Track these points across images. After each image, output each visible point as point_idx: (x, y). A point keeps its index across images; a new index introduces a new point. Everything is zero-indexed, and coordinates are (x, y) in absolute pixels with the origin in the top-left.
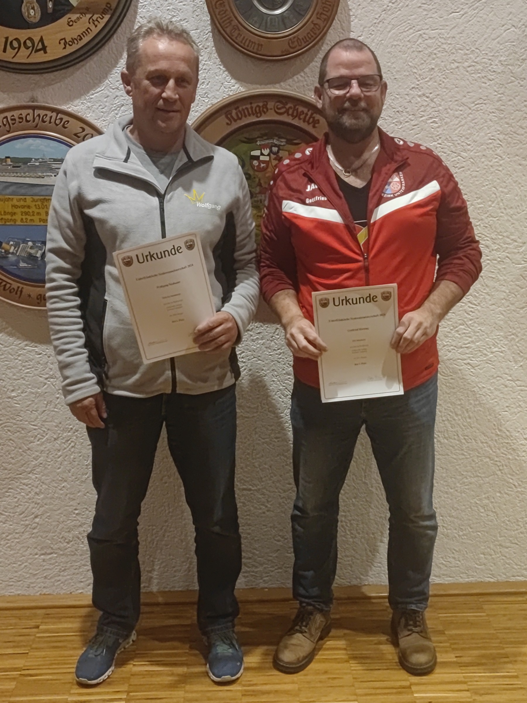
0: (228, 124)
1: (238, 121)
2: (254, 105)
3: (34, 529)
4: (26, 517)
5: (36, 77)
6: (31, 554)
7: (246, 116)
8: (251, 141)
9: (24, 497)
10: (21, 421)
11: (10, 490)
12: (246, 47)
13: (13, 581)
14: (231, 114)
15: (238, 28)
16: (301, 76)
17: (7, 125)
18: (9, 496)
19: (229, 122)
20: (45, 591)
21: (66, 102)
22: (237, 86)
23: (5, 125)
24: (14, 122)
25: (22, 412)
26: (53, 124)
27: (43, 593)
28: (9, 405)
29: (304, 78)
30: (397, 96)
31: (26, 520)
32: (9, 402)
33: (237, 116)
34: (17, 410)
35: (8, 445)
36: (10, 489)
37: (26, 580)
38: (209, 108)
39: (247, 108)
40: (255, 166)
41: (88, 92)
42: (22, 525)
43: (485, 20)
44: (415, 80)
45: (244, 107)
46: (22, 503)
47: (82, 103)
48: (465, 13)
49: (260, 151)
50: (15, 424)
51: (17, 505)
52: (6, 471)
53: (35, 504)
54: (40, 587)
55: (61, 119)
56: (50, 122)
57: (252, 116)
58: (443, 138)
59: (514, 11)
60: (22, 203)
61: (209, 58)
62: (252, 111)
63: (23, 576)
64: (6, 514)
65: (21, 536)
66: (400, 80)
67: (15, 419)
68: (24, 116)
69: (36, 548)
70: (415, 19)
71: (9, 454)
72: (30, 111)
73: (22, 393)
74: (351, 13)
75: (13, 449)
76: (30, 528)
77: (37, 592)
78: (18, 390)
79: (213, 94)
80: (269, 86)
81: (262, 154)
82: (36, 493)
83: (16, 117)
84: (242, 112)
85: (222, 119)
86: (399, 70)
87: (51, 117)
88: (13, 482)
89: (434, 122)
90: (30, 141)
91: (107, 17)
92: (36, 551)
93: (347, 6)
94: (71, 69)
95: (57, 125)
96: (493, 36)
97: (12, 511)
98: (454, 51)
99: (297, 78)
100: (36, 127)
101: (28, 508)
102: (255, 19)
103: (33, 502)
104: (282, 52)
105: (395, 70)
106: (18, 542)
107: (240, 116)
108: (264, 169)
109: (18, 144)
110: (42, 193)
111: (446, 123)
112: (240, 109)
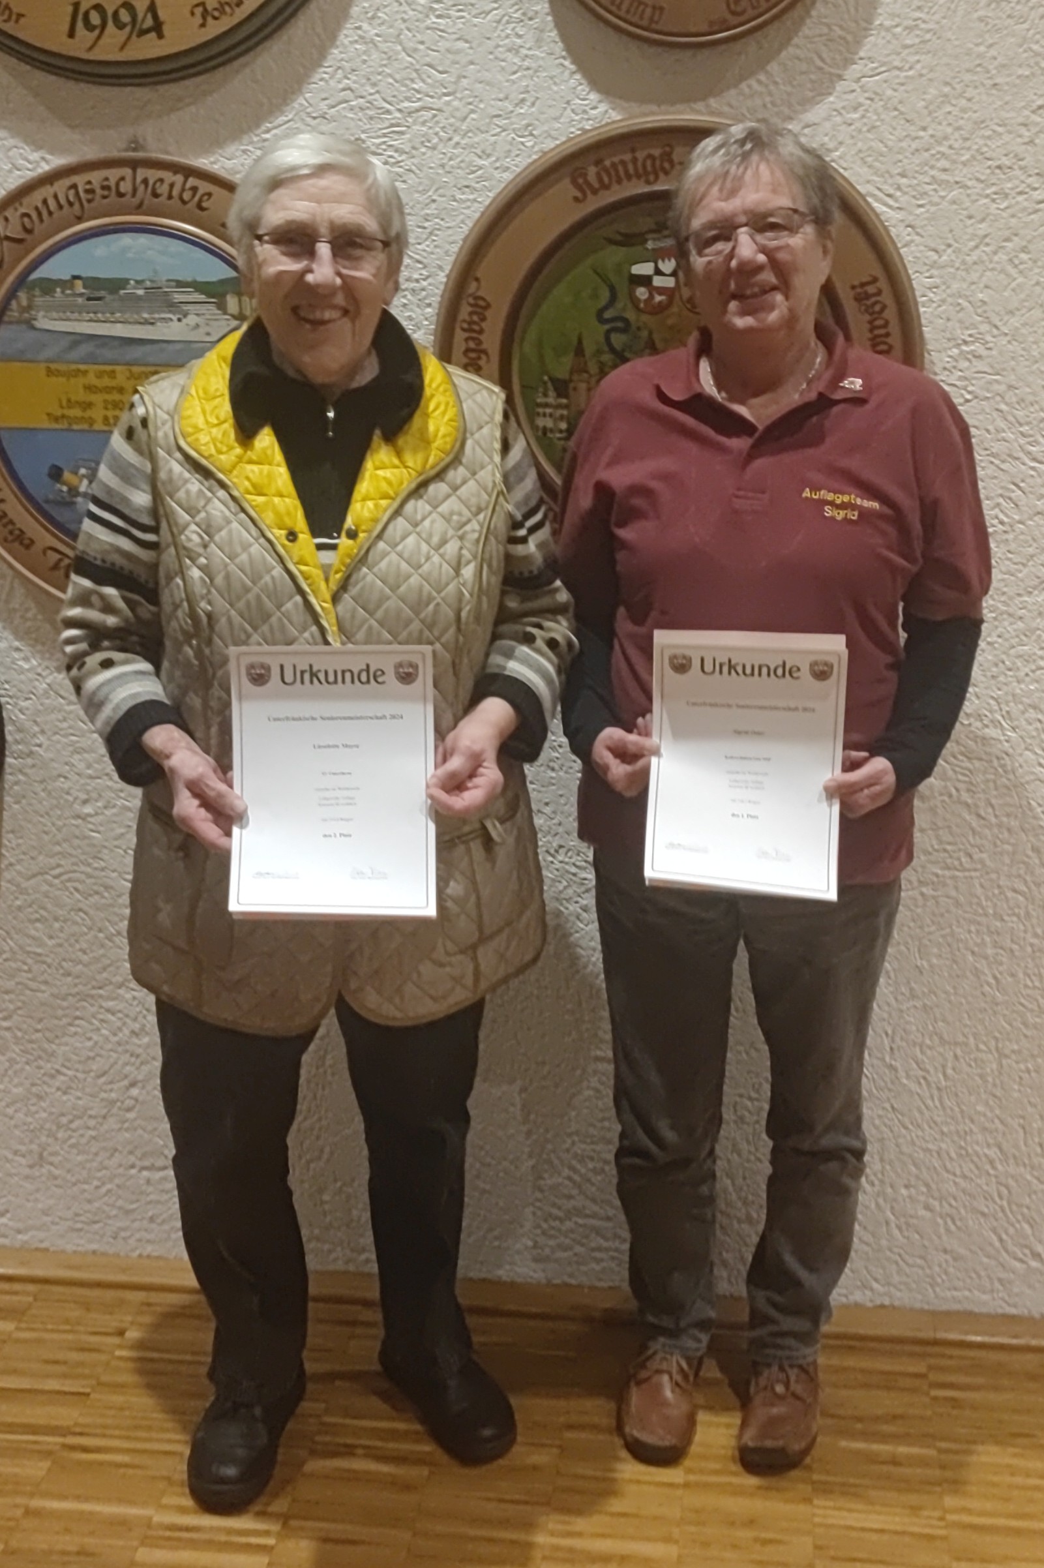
0: (576, 199)
1: (602, 193)
3: (129, 1110)
4: (111, 1082)
5: (141, 94)
6: (120, 1166)
7: (619, 181)
8: (631, 240)
9: (107, 1039)
10: (103, 869)
11: (77, 1022)
12: (622, 14)
13: (82, 1222)
14: (585, 175)
16: (759, 82)
17: (77, 206)
18: (76, 1033)
19: (579, 195)
20: (149, 1249)
21: (206, 151)
22: (603, 107)
23: (71, 204)
24: (90, 196)
25: (106, 851)
26: (175, 201)
27: (145, 1254)
28: (77, 832)
29: (766, 86)
30: (1000, 129)
31: (111, 1090)
32: (77, 826)
33: (600, 180)
34: (94, 846)
35: (76, 923)
36: (77, 1018)
37: (110, 1222)
38: (535, 161)
39: (623, 162)
40: (639, 300)
41: (258, 126)
42: (102, 1100)
45: (616, 159)
46: (103, 1052)
47: (244, 151)
49: (652, 265)
50: (89, 876)
51: (92, 1054)
52: (69, 979)
53: (132, 1055)
54: (140, 1240)
55: (194, 189)
56: (170, 197)
57: (634, 180)
60: (106, 381)
61: (539, 42)
62: (636, 169)
63: (104, 1212)
64: (70, 1073)
65: (101, 1124)
66: (1006, 88)
67: (89, 865)
68: (112, 183)
69: (131, 1153)
71: (77, 941)
72: (127, 172)
73: (105, 807)
75: (85, 930)
76: (120, 1109)
77: (133, 1250)
78: (96, 801)
79: (545, 128)
80: (679, 107)
81: (658, 272)
82: (133, 1032)
83: (96, 185)
84: (613, 173)
85: (564, 188)
86: (1004, 62)
87: (172, 186)
88: (85, 1004)
90: (126, 239)
92: (132, 1159)
94: (219, 74)
95: (184, 202)
97: (80, 1067)
99: (749, 87)
100: (139, 209)
101: (116, 1063)
103: (127, 1051)
104: (711, 23)
105: (996, 63)
106: (94, 1138)
107: (606, 179)
108: (661, 308)
109: (100, 248)
110: (151, 359)
112: (607, 163)
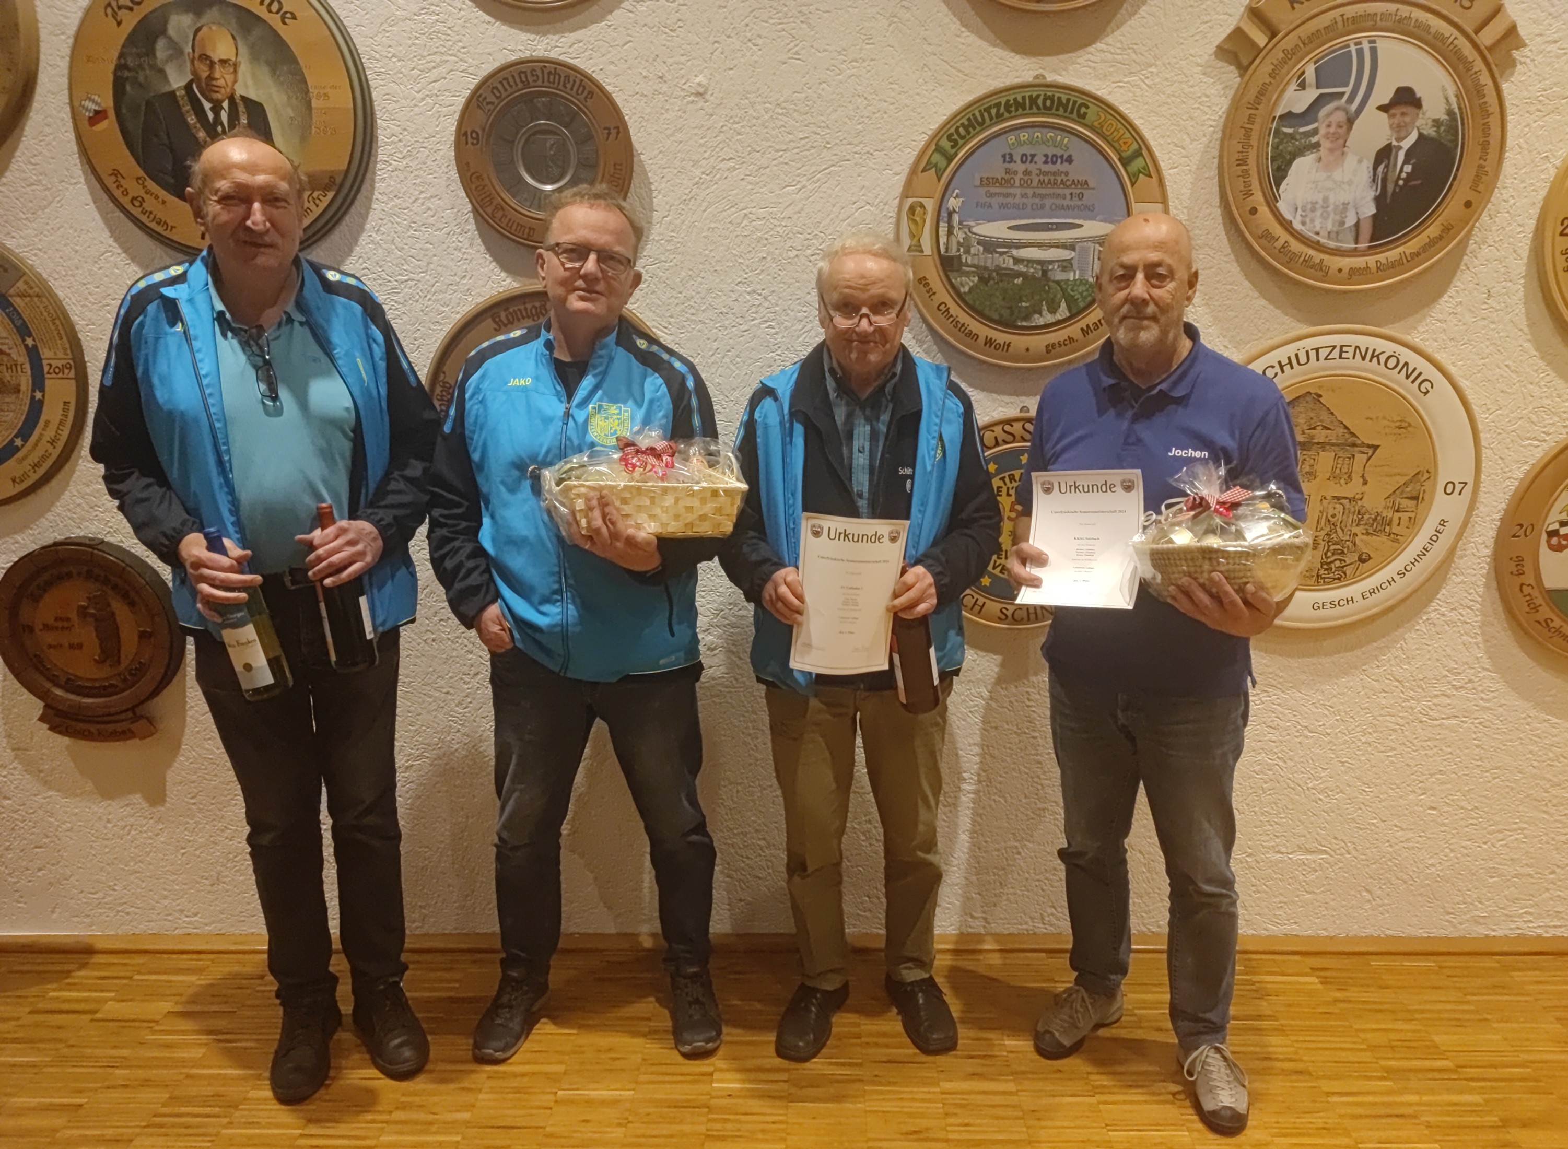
2: (529, 306)
15: (503, 209)
43: (830, 196)
44: (742, 273)
48: (804, 187)
58: (783, 347)
59: (867, 184)
70: (737, 194)
74: (653, 188)
89: (770, 327)
91: (331, 195)
93: (648, 178)
96: (841, 217)
98: (790, 235)
102: (525, 196)
111: (786, 328)
